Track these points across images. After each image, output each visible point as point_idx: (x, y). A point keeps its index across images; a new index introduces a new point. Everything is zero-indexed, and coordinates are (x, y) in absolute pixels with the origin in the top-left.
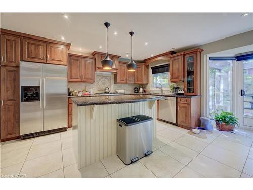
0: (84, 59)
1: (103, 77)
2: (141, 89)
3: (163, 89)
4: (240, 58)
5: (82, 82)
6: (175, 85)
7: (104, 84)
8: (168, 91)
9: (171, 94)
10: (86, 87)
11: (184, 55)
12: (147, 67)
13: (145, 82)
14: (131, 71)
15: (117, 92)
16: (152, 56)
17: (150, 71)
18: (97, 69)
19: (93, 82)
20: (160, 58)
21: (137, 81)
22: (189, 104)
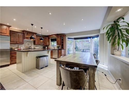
0: (18, 33)
1: (28, 41)
2: (46, 47)
3: (55, 47)
4: (75, 39)
5: (17, 43)
6: (58, 46)
7: (28, 45)
8: (56, 48)
9: (57, 49)
10: (18, 46)
11: (61, 36)
12: (49, 38)
13: (48, 44)
14: (42, 41)
15: (35, 49)
16: (51, 35)
17: (50, 40)
18: (25, 38)
19: (23, 44)
20: (54, 36)
21: (45, 44)
22: (61, 52)
